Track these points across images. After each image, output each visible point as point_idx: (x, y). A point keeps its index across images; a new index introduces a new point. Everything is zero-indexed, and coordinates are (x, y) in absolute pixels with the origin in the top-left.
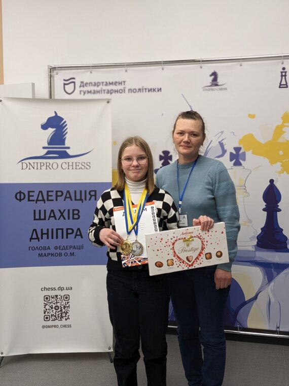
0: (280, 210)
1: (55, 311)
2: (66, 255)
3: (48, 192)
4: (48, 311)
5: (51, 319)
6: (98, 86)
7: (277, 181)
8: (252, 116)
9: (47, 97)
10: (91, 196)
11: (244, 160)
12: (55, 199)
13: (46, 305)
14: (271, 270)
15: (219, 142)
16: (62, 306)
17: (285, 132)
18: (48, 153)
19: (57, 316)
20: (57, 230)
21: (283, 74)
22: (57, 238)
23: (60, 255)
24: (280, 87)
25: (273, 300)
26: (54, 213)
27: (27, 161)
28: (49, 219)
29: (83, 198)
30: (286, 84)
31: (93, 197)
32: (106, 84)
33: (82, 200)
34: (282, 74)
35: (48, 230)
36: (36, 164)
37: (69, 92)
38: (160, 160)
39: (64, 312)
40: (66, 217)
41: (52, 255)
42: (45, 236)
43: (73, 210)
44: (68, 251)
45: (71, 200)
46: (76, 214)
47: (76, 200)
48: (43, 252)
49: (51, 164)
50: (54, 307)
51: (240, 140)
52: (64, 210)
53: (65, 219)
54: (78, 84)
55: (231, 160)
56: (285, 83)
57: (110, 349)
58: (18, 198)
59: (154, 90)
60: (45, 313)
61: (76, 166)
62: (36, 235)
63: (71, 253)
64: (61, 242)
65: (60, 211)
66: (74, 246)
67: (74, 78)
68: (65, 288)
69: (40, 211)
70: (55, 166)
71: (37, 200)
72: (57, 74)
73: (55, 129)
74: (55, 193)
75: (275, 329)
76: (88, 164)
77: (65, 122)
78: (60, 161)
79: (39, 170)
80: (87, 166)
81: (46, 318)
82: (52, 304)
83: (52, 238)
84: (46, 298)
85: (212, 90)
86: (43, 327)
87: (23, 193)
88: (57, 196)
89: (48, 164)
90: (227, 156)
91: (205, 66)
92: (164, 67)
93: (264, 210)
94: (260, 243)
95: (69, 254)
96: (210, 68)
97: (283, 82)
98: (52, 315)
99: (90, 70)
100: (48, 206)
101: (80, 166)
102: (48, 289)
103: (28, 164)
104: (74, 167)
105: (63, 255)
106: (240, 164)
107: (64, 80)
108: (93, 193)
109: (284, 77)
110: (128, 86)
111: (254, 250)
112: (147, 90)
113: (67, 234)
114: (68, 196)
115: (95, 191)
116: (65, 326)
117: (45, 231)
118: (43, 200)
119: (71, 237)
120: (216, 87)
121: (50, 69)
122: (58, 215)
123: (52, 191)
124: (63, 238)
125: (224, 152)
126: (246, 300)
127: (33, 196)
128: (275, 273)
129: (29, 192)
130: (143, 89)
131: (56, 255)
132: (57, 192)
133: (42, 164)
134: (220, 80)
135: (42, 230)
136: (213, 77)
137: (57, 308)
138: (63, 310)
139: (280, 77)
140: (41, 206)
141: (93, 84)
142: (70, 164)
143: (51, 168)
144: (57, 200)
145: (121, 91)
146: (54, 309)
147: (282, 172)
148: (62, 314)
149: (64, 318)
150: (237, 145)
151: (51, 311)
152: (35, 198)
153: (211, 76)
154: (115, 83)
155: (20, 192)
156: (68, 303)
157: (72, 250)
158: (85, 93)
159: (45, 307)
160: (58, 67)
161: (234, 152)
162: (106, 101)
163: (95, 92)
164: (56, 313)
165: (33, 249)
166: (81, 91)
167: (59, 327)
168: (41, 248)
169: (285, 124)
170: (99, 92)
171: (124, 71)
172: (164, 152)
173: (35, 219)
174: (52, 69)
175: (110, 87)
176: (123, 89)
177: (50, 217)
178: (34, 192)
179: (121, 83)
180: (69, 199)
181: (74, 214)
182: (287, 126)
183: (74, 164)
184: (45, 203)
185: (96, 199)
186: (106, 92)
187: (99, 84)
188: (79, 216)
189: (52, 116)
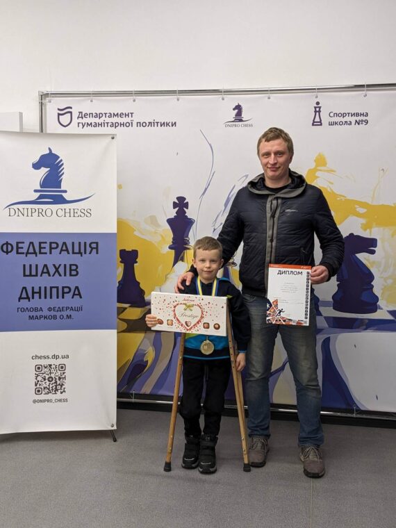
1: (48, 383)
2: (62, 317)
3: (40, 243)
4: (40, 382)
5: (43, 392)
6: (100, 118)
9: (37, 129)
10: (92, 249)
12: (48, 253)
13: (38, 376)
16: (57, 378)
17: (318, 177)
18: (40, 197)
19: (51, 389)
20: (51, 288)
21: (317, 110)
22: (51, 298)
23: (55, 317)
24: (313, 125)
26: (47, 269)
27: (15, 207)
28: (41, 276)
29: (82, 250)
30: (320, 122)
31: (94, 251)
32: (110, 116)
33: (81, 254)
34: (315, 109)
35: (40, 288)
36: (26, 210)
37: (65, 124)
38: (174, 207)
39: (59, 385)
40: (62, 273)
41: (45, 317)
42: (36, 296)
43: (71, 265)
44: (65, 313)
45: (68, 253)
46: (74, 270)
47: (73, 253)
48: (34, 314)
49: (44, 211)
50: (47, 378)
52: (60, 265)
53: (60, 275)
54: (75, 115)
56: (319, 120)
57: (113, 426)
58: (5, 250)
59: (168, 124)
60: (36, 385)
61: (74, 213)
62: (25, 295)
63: (67, 315)
64: (55, 302)
65: (54, 265)
66: (72, 307)
67: (71, 108)
68: (60, 357)
69: (31, 266)
70: (49, 213)
71: (28, 253)
72: (50, 102)
73: (49, 169)
74: (48, 244)
76: (89, 211)
77: (61, 160)
78: (55, 207)
79: (30, 217)
80: (87, 213)
81: (38, 392)
82: (45, 375)
83: (46, 298)
84: (38, 368)
85: (235, 126)
86: (35, 401)
87: (10, 245)
88: (51, 248)
89: (40, 211)
91: (228, 97)
92: (179, 97)
95: (65, 317)
96: (233, 100)
97: (317, 119)
98: (44, 388)
99: (91, 98)
100: (40, 260)
101: (79, 213)
102: (40, 358)
103: (17, 210)
104: (72, 215)
105: (58, 317)
107: (59, 109)
108: (94, 245)
109: (317, 113)
110: (136, 119)
112: (159, 124)
113: (63, 293)
114: (65, 248)
115: (97, 243)
116: (60, 400)
117: (36, 290)
118: (35, 253)
119: (68, 296)
120: (240, 123)
121: (41, 96)
122: (52, 270)
123: (46, 243)
124: (58, 297)
127: (22, 248)
129: (18, 243)
130: (154, 123)
131: (50, 317)
132: (51, 243)
133: (33, 211)
134: (244, 116)
135: (33, 288)
136: (236, 111)
137: (50, 379)
138: (58, 382)
139: (314, 113)
140: (32, 260)
141: (94, 115)
142: (67, 211)
143: (44, 214)
144: (51, 253)
145: (128, 125)
146: (47, 381)
148: (56, 386)
149: (59, 391)
151: (43, 383)
152: (25, 250)
153: (234, 109)
154: (121, 115)
155: (7, 244)
156: (64, 373)
157: (68, 312)
158: (83, 126)
159: (36, 379)
160: (51, 94)
162: (111, 136)
163: (96, 125)
164: (49, 386)
165: (23, 310)
166: (78, 123)
167: (54, 401)
168: (32, 310)
169: (319, 168)
170: (101, 125)
171: (132, 100)
172: (178, 198)
173: (25, 275)
174: (44, 96)
175: (115, 120)
176: (130, 122)
177: (43, 272)
178: (23, 243)
179: (128, 115)
180: (66, 252)
181: (71, 270)
182: (320, 170)
183: (72, 211)
184: (36, 256)
185: (97, 253)
186: (109, 124)
187: (101, 115)
188: (78, 273)
189: (45, 153)
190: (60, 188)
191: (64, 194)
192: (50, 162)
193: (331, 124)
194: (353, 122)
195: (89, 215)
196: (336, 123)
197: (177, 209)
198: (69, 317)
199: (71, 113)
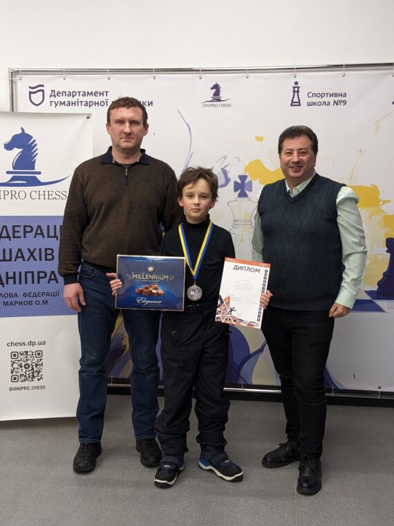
1: (24, 370)
2: (37, 303)
3: (14, 227)
4: (16, 370)
5: (20, 380)
6: (73, 96)
8: (260, 139)
9: (8, 108)
11: (251, 190)
12: (23, 236)
13: (14, 363)
15: (222, 169)
16: (34, 364)
18: (13, 179)
19: (27, 376)
20: (26, 273)
21: (296, 90)
22: (26, 283)
23: (30, 303)
24: (292, 105)
26: (22, 254)
28: (15, 260)
29: (58, 234)
30: (299, 102)
32: (84, 95)
33: (57, 238)
34: (294, 89)
35: (14, 273)
37: (37, 103)
39: (36, 371)
40: (37, 257)
41: (20, 303)
42: (11, 281)
43: (46, 250)
44: (41, 299)
45: (43, 237)
46: (49, 254)
47: (49, 236)
48: (9, 300)
49: (17, 194)
50: (23, 365)
51: (246, 167)
52: (35, 249)
53: (35, 260)
54: (48, 93)
55: (235, 191)
56: (297, 101)
60: (12, 372)
61: (49, 196)
63: (43, 301)
64: (31, 288)
65: (29, 250)
66: (48, 293)
67: (43, 86)
68: (37, 343)
69: (4, 250)
70: (22, 195)
71: (1, 237)
72: (21, 79)
73: (21, 150)
74: (22, 228)
76: (64, 193)
77: (35, 141)
78: (28, 189)
79: (2, 200)
80: (62, 196)
81: (14, 379)
82: (21, 362)
83: (20, 283)
84: (14, 355)
85: (213, 105)
86: (11, 389)
88: (25, 232)
89: (14, 193)
90: (231, 185)
91: (205, 76)
92: (155, 75)
95: (41, 303)
96: (213, 79)
97: (296, 100)
98: (21, 375)
99: (64, 75)
100: (14, 245)
101: (54, 195)
102: (16, 344)
104: (47, 197)
105: (34, 303)
106: (246, 195)
107: (30, 87)
109: (296, 93)
110: (111, 98)
113: (39, 278)
114: (39, 232)
116: (37, 388)
117: (11, 275)
118: (8, 237)
119: (44, 281)
120: (218, 103)
121: (12, 73)
122: (27, 254)
123: (20, 226)
124: (33, 283)
125: (228, 180)
126: (251, 353)
131: (26, 303)
132: (25, 227)
133: (6, 193)
134: (223, 95)
135: (7, 273)
136: (214, 90)
137: (27, 366)
138: (35, 369)
139: (293, 93)
140: (5, 244)
141: (67, 93)
142: (42, 193)
143: (17, 197)
144: (25, 237)
145: (102, 104)
146: (23, 368)
148: (33, 373)
149: (36, 378)
150: (242, 173)
151: (20, 370)
153: (212, 89)
154: (96, 94)
156: (41, 360)
157: (45, 298)
158: (56, 105)
159: (12, 366)
160: (22, 71)
161: (239, 182)
162: (86, 116)
163: (69, 104)
164: (26, 373)
166: (51, 102)
167: (31, 388)
168: (6, 295)
170: (75, 104)
171: (107, 78)
174: (14, 73)
175: (89, 98)
176: (105, 101)
177: (17, 257)
179: (103, 94)
180: (41, 236)
181: (46, 254)
183: (46, 193)
184: (10, 240)
186: (83, 103)
187: (74, 94)
188: (53, 256)
189: (18, 133)
190: (34, 169)
191: (37, 176)
192: (23, 143)
193: (309, 104)
194: (332, 103)
195: (64, 197)
196: (315, 104)
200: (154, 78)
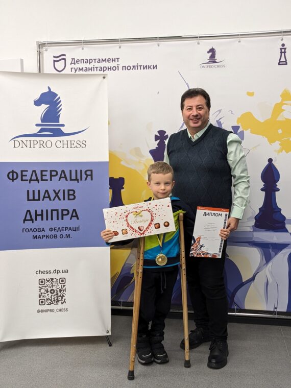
0: (278, 190)
1: (50, 295)
2: (61, 237)
3: (42, 171)
4: (43, 294)
5: (46, 303)
6: (90, 63)
7: (276, 160)
8: (251, 94)
10: (87, 176)
11: (243, 139)
12: (49, 179)
13: (41, 288)
14: (269, 250)
15: (217, 121)
16: (58, 290)
18: (41, 130)
19: (53, 300)
20: (52, 211)
21: (283, 51)
22: (52, 219)
23: (55, 237)
24: (279, 64)
25: (270, 281)
26: (48, 194)
27: (20, 139)
28: (43, 200)
29: (79, 177)
30: (286, 61)
31: (89, 178)
32: (99, 61)
33: (78, 180)
34: (281, 51)
35: (42, 211)
36: (29, 142)
37: (60, 70)
38: (156, 140)
39: (60, 296)
40: (61, 197)
41: (47, 237)
42: (39, 218)
43: (69, 191)
44: (64, 233)
45: (67, 180)
46: (71, 194)
47: (71, 180)
48: (38, 234)
49: (45, 143)
50: (49, 290)
51: (239, 119)
52: (59, 190)
53: (60, 199)
54: (69, 61)
56: (284, 60)
57: (108, 332)
58: (11, 177)
59: (149, 67)
60: (40, 297)
61: (71, 145)
62: (29, 217)
63: (66, 235)
64: (56, 223)
65: (54, 191)
66: (70, 228)
67: (65, 55)
68: (61, 271)
69: (34, 191)
70: (49, 144)
71: (31, 180)
72: (46, 50)
73: (48, 105)
74: (49, 172)
75: (272, 309)
76: (84, 142)
77: (59, 98)
78: (54, 139)
79: (32, 149)
80: (82, 144)
81: (42, 303)
82: (47, 288)
83: (47, 219)
84: (41, 281)
85: (210, 67)
86: (39, 311)
87: (15, 173)
88: (51, 176)
89: (42, 143)
91: (203, 42)
92: (159, 43)
93: (262, 190)
94: (258, 223)
95: (65, 236)
96: (208, 44)
97: (283, 59)
98: (47, 299)
99: (83, 46)
100: (42, 186)
101: (76, 144)
102: (43, 272)
103: (21, 142)
104: (69, 146)
105: (58, 236)
107: (54, 57)
108: (89, 173)
109: (283, 54)
110: (122, 63)
111: (252, 230)
112: (142, 67)
113: (63, 215)
114: (63, 176)
115: (91, 171)
116: (61, 310)
117: (39, 212)
118: (37, 180)
119: (67, 218)
120: (214, 64)
121: (39, 45)
122: (52, 195)
123: (47, 171)
124: (58, 219)
126: (243, 281)
127: (26, 176)
128: (272, 253)
129: (22, 171)
130: (137, 66)
131: (52, 237)
132: (51, 171)
133: (36, 142)
134: (218, 57)
135: (36, 211)
136: (210, 53)
137: (52, 291)
138: (59, 294)
139: (280, 54)
140: (35, 186)
141: (85, 61)
142: (65, 142)
143: (45, 146)
144: (51, 180)
145: (114, 68)
146: (49, 293)
147: (280, 151)
148: (57, 297)
149: (60, 302)
150: (236, 124)
151: (46, 295)
152: (28, 178)
153: (208, 52)
154: (109, 60)
155: (13, 172)
156: (64, 286)
157: (67, 232)
159: (40, 291)
160: (48, 43)
162: (103, 76)
163: (87, 70)
164: (51, 297)
165: (28, 230)
166: (71, 68)
167: (55, 311)
168: (35, 230)
169: (284, 102)
170: (91, 69)
171: (118, 47)
172: (159, 132)
173: (29, 200)
174: (41, 45)
175: (103, 64)
176: (116, 66)
177: (44, 197)
178: (27, 171)
179: (115, 60)
180: (64, 179)
181: (69, 195)
182: (286, 104)
183: (69, 143)
184: (38, 182)
185: (92, 179)
186: (98, 69)
187: (91, 61)
188: (75, 197)
189: (46, 91)
190: (59, 122)
191: (62, 128)
192: (50, 100)
195: (84, 146)
197: (158, 141)
198: (68, 236)
199: (65, 59)
200: (159, 45)
